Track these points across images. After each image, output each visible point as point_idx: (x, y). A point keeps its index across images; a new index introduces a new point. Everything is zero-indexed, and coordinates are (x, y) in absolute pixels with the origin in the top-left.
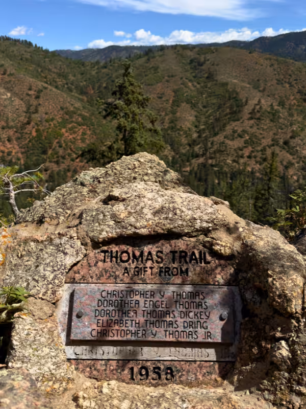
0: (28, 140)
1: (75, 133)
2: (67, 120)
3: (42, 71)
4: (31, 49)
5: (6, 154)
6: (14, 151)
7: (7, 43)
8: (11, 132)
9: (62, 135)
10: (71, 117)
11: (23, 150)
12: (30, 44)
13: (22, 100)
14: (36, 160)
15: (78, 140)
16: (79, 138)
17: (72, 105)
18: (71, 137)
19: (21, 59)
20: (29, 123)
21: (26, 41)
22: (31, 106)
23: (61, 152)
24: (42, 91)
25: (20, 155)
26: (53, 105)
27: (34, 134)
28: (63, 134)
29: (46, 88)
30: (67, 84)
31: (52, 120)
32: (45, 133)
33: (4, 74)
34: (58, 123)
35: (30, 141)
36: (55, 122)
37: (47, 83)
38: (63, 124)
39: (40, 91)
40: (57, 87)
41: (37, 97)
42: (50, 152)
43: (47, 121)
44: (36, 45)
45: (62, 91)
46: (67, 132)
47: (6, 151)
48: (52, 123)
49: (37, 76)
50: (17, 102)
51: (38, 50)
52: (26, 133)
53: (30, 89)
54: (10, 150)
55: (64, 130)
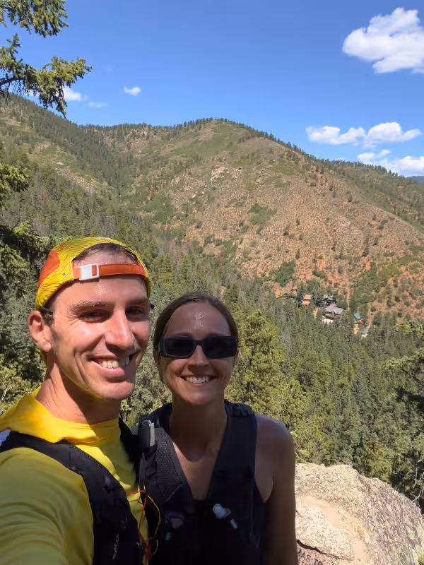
0: (360, 273)
1: (417, 272)
2: (410, 256)
3: (391, 200)
4: (385, 175)
5: (333, 285)
6: (341, 284)
7: (359, 169)
8: (343, 263)
9: (399, 274)
10: (416, 253)
11: (352, 283)
12: (384, 170)
13: (362, 229)
14: (365, 296)
15: (418, 281)
16: (420, 279)
17: (420, 240)
18: (410, 277)
19: (371, 186)
20: (364, 255)
21: (380, 167)
22: (371, 236)
23: (394, 292)
24: (386, 222)
25: (348, 289)
26: (397, 238)
27: (368, 268)
28: (402, 273)
29: (392, 219)
30: (419, 215)
31: (392, 254)
32: (381, 269)
33: (350, 201)
34: (398, 258)
35: (361, 275)
36: (395, 257)
37: (394, 213)
38: (405, 260)
39: (384, 222)
40: (406, 219)
41: (381, 228)
42: (382, 289)
43: (386, 255)
44: (390, 171)
45: (411, 223)
46: (407, 270)
47: (334, 281)
48: (391, 259)
49: (385, 205)
50: (356, 232)
51: (392, 176)
52: (359, 266)
53: (374, 219)
54: (339, 281)
55: (403, 268)
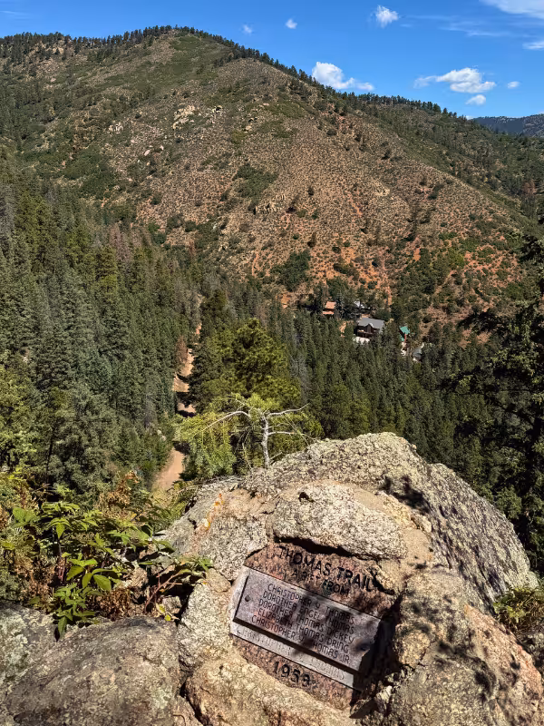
0: (406, 266)
1: (488, 261)
2: (478, 237)
3: (447, 154)
4: (438, 117)
5: (366, 286)
6: (379, 282)
7: (398, 107)
8: (381, 252)
9: (463, 263)
10: (486, 233)
11: (395, 282)
12: (436, 108)
13: (406, 200)
14: (413, 301)
15: (491, 274)
16: (494, 270)
17: (491, 212)
18: (480, 268)
19: (418, 134)
20: (410, 239)
21: (430, 104)
22: (420, 210)
23: (457, 292)
24: (442, 186)
25: (388, 290)
26: (458, 210)
27: (417, 257)
28: (467, 263)
29: (449, 183)
30: (488, 176)
31: (451, 236)
32: (436, 258)
33: (386, 158)
34: (461, 241)
35: (407, 269)
36: (455, 240)
37: (453, 174)
38: (473, 241)
39: (439, 187)
40: (469, 182)
41: (433, 197)
42: (438, 290)
43: (442, 237)
44: (445, 110)
45: (478, 188)
46: (474, 258)
47: (368, 280)
48: (450, 242)
49: (438, 162)
50: (398, 203)
51: (448, 117)
52: (405, 255)
53: (423, 184)
54: (375, 279)
55: (468, 255)
